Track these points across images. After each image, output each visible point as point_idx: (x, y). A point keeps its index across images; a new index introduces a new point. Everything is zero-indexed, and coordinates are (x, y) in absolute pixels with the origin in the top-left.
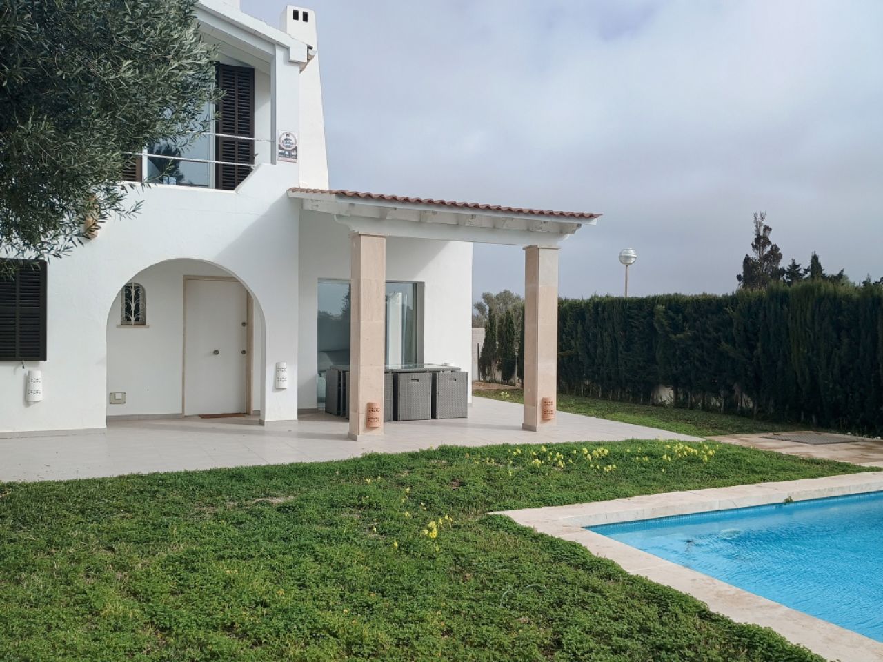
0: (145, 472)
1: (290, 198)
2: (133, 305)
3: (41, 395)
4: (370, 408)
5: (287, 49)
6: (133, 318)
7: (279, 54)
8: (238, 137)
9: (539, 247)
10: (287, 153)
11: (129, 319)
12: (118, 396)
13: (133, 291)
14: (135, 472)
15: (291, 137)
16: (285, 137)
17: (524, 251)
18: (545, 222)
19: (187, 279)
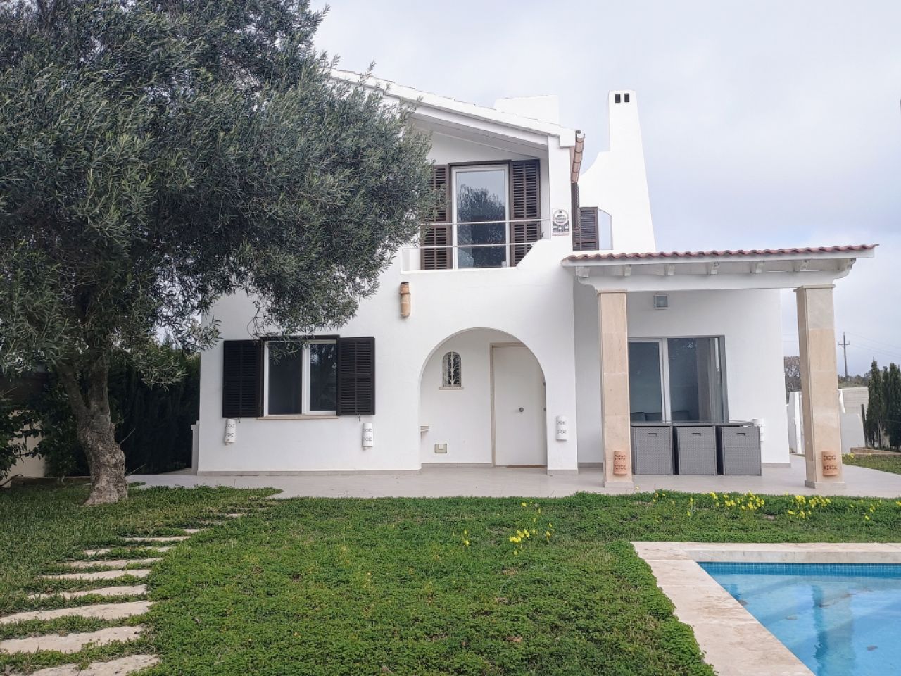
0: (395, 496)
1: (564, 267)
2: (452, 370)
3: (372, 442)
4: (617, 456)
5: (558, 137)
6: (452, 382)
7: (552, 143)
8: (528, 220)
9: (804, 287)
10: (560, 228)
11: (450, 383)
12: (441, 447)
13: (452, 359)
14: (387, 496)
15: (563, 213)
16: (558, 214)
17: (795, 293)
18: (806, 261)
19: (493, 347)
